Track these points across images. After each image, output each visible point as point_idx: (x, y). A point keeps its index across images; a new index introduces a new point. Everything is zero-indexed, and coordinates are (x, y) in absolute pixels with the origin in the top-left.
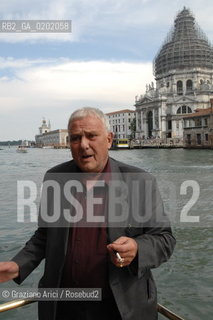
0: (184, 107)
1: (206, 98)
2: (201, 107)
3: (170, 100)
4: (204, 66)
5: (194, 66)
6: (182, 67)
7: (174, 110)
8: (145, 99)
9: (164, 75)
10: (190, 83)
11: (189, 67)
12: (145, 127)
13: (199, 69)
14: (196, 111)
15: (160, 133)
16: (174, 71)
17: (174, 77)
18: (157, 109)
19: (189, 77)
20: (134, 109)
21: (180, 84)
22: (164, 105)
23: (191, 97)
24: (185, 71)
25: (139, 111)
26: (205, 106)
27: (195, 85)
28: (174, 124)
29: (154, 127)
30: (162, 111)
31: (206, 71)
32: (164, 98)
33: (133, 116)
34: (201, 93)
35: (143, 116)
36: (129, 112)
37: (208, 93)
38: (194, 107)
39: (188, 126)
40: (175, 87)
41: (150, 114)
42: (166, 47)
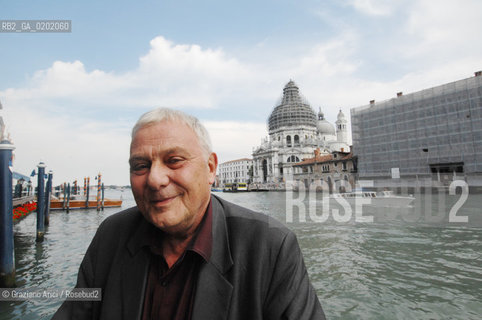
0: (293, 157)
1: (311, 150)
2: (306, 157)
3: (281, 151)
4: (308, 124)
5: (300, 124)
6: (290, 125)
7: (285, 159)
8: (261, 150)
9: (276, 130)
10: (297, 138)
11: (296, 124)
12: (261, 172)
13: (304, 127)
14: (303, 160)
15: (273, 179)
16: (284, 128)
17: (284, 133)
18: (270, 158)
19: (296, 133)
20: (252, 158)
21: (289, 138)
22: (276, 155)
23: (298, 149)
24: (292, 128)
25: (256, 160)
26: (311, 157)
27: (301, 139)
28: (285, 170)
29: (268, 173)
30: (275, 160)
31: (309, 128)
32: (276, 149)
33: (250, 164)
34: (306, 146)
35: (259, 164)
36: (248, 160)
37: (312, 146)
38: (301, 157)
39: (297, 172)
40: (285, 140)
41: (265, 162)
42: (277, 108)
